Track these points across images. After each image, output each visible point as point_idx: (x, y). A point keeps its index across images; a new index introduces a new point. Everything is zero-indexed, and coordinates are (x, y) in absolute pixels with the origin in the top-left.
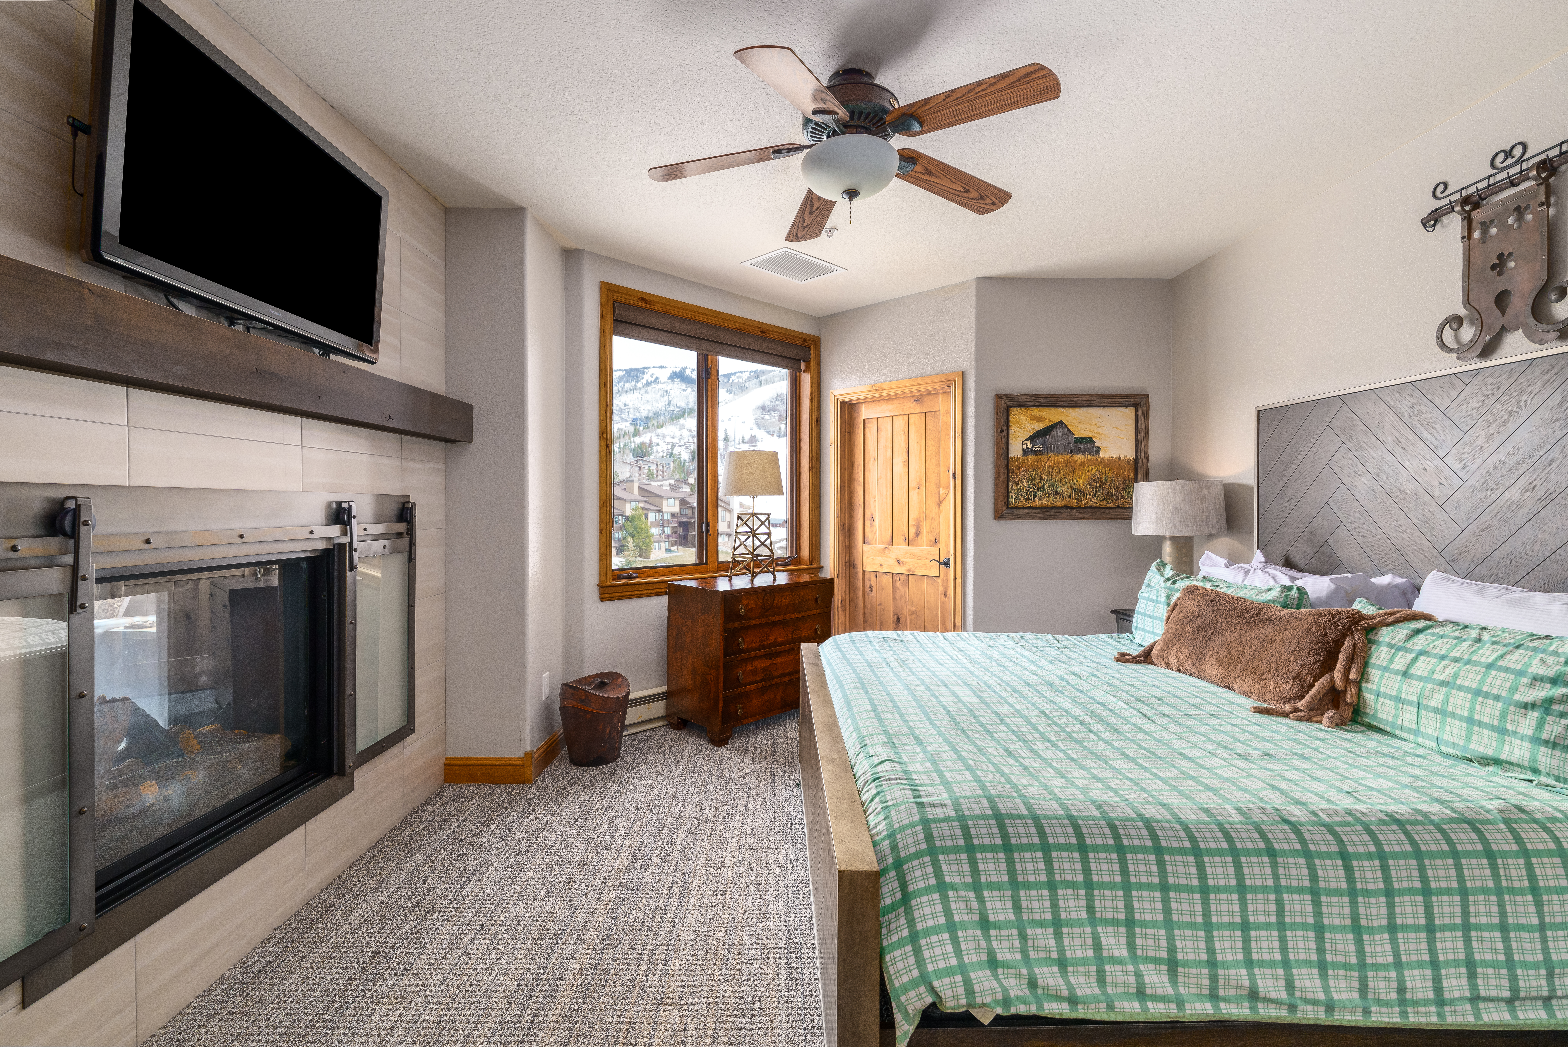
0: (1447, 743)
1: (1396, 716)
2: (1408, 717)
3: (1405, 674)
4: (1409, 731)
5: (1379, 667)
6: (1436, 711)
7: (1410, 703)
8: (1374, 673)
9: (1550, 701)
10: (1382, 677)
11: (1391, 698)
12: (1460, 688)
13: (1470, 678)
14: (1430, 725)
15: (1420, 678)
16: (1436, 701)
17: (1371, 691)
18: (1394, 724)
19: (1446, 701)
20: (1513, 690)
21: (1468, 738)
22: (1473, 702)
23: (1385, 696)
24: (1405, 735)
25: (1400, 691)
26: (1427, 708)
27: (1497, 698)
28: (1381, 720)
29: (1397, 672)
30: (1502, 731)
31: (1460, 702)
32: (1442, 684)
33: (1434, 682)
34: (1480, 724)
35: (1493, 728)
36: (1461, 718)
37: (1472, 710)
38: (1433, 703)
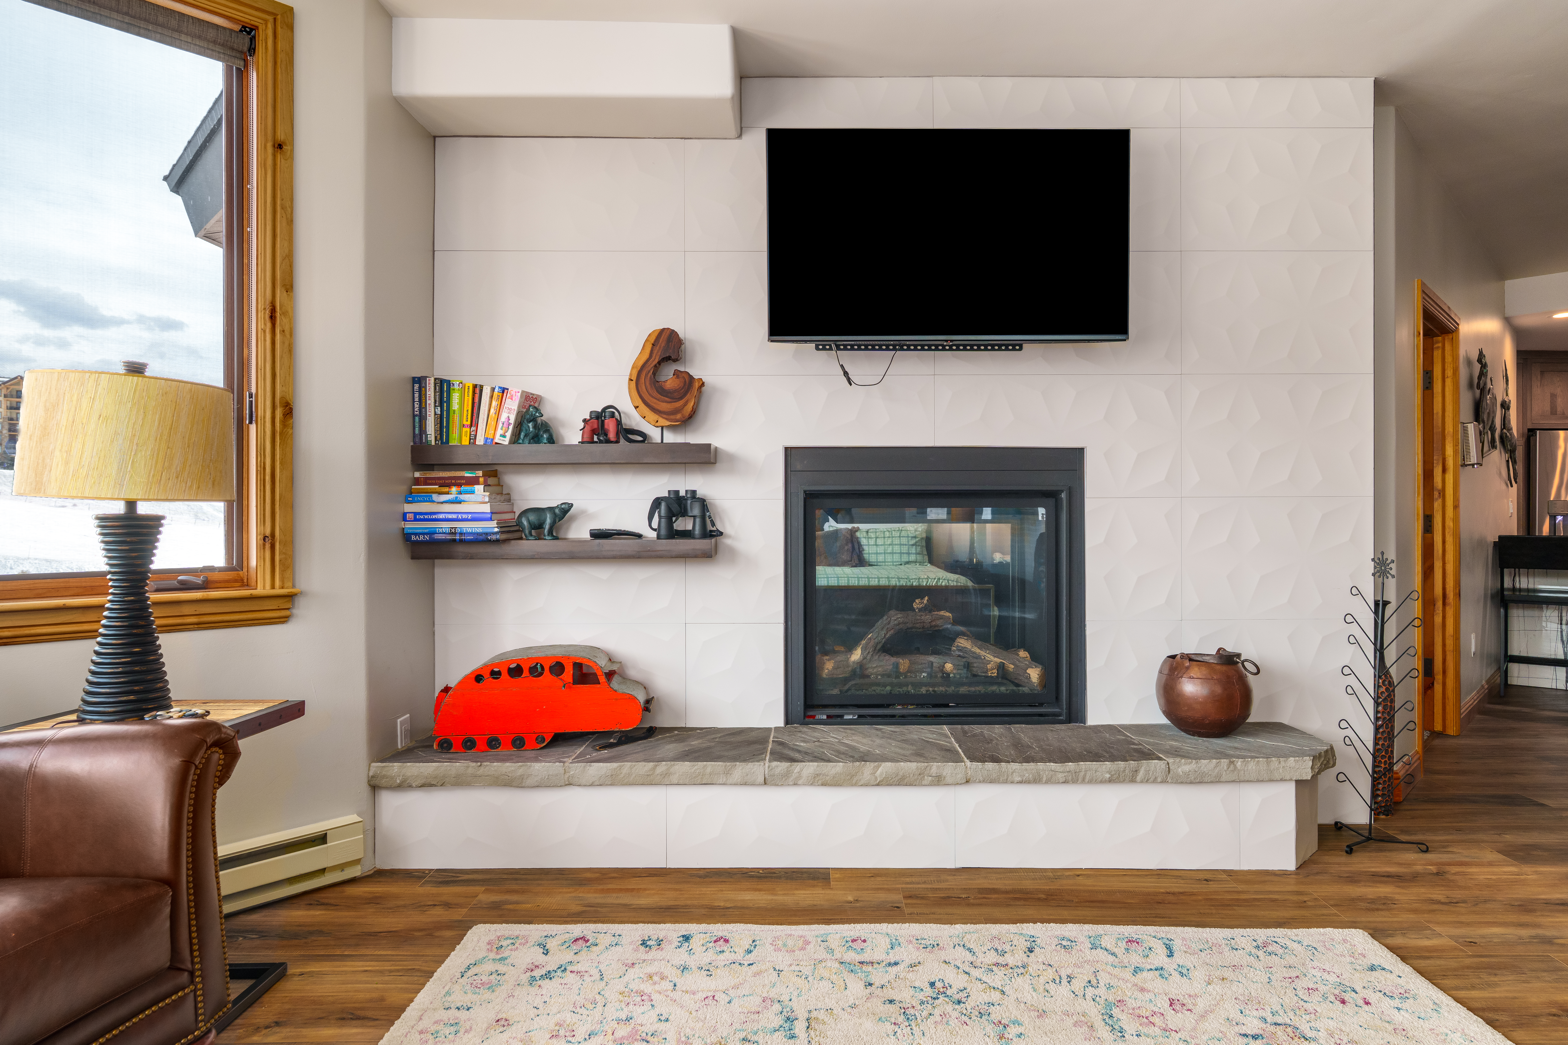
0: (896, 562)
1: (877, 559)
2: (881, 558)
3: (876, 545)
4: (882, 562)
5: (866, 545)
6: (890, 553)
7: (881, 553)
8: (866, 548)
9: (916, 542)
10: (869, 548)
11: (874, 554)
12: (896, 545)
13: (897, 541)
14: (889, 558)
15: (882, 545)
16: (890, 550)
17: (866, 554)
18: (877, 562)
19: (893, 550)
20: (908, 542)
21: (901, 558)
22: (900, 548)
23: (872, 554)
24: (881, 564)
25: (877, 550)
26: (888, 553)
27: (906, 545)
28: (872, 562)
29: (873, 545)
30: (908, 554)
31: (897, 549)
32: (890, 545)
33: (887, 545)
34: (903, 553)
35: (906, 553)
36: (898, 553)
37: (901, 550)
38: (889, 551)
